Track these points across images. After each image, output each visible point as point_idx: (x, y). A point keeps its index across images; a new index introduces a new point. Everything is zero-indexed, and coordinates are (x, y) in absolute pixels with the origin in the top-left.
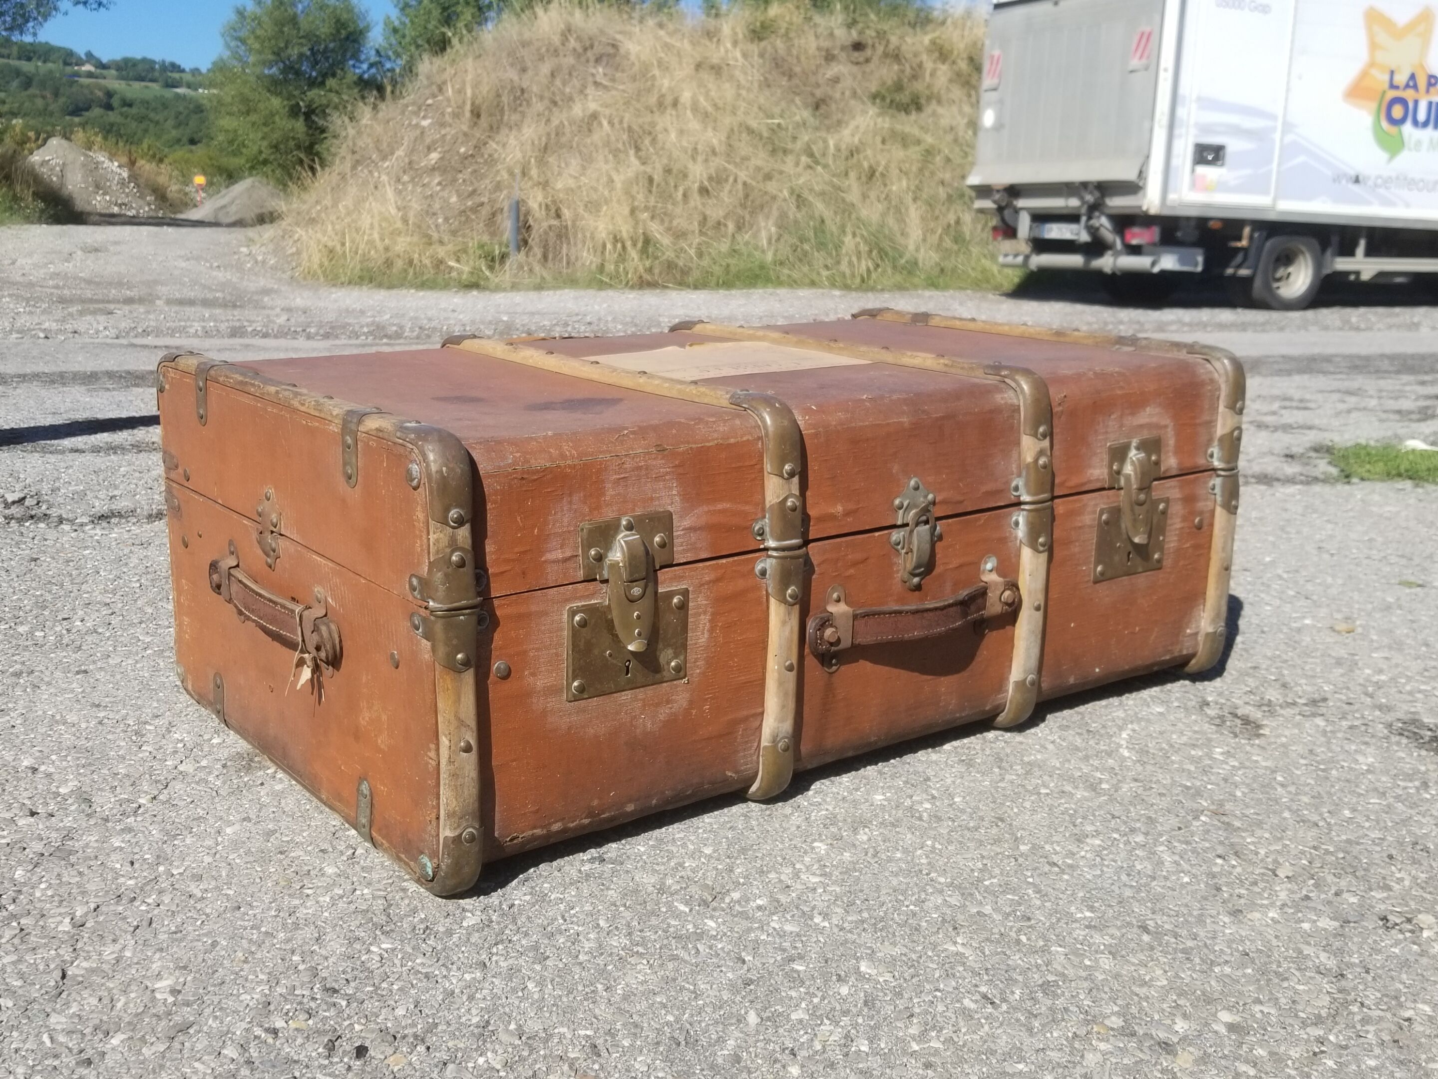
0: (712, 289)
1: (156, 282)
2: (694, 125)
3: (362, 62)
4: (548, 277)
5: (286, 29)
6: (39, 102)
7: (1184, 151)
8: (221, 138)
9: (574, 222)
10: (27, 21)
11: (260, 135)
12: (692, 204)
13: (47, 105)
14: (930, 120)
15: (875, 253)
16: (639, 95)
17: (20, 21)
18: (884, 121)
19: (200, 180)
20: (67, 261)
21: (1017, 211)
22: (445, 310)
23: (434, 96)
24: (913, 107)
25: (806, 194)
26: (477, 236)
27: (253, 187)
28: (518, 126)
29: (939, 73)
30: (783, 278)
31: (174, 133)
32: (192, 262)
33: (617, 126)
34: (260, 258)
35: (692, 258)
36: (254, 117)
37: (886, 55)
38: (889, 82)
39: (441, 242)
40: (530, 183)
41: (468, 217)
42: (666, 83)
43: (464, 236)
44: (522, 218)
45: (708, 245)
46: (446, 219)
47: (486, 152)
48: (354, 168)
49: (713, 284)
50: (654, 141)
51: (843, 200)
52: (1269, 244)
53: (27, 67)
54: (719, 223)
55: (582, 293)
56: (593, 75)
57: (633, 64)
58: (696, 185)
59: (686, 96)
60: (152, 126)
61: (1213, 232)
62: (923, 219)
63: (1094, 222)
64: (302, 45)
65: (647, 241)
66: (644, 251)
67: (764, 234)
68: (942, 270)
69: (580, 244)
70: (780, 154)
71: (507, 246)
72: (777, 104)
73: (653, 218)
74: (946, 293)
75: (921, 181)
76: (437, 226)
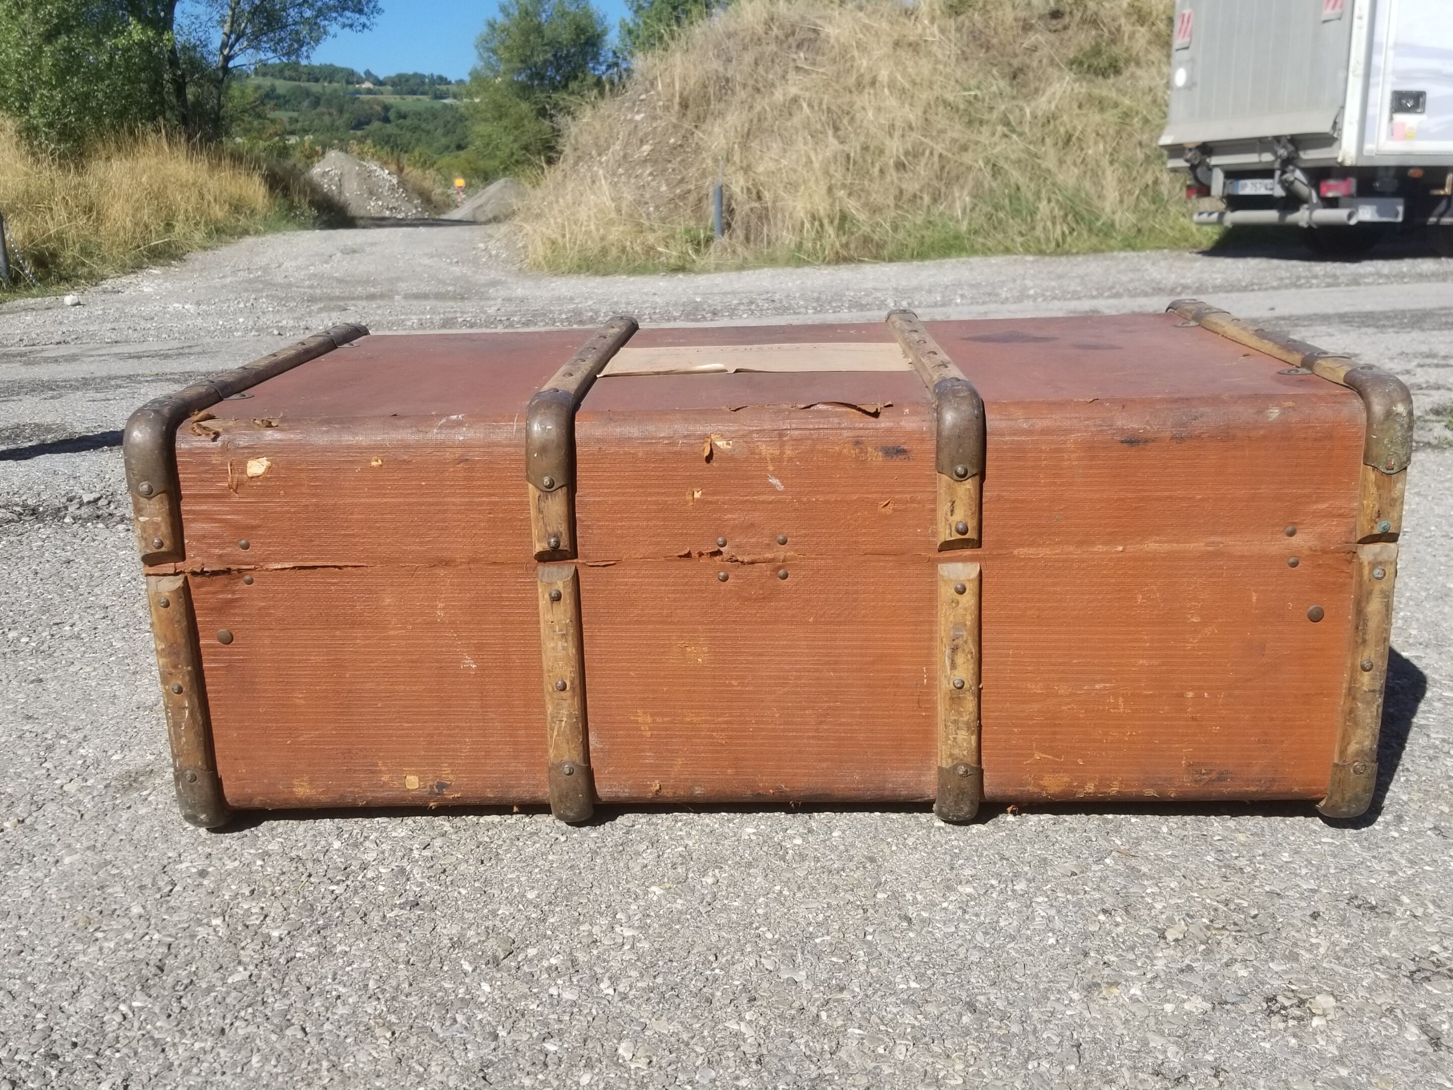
0: (907, 261)
1: (399, 279)
2: (892, 102)
3: (601, 65)
4: (751, 258)
5: (531, 38)
6: (327, 119)
7: (1381, 99)
8: (477, 143)
9: (774, 202)
10: (302, 46)
11: (512, 138)
12: (889, 179)
13: (334, 121)
14: (1128, 83)
15: (1070, 217)
16: (838, 77)
17: (296, 46)
18: (1081, 86)
19: (460, 182)
20: (326, 262)
21: (1210, 169)
22: (647, 294)
23: (647, 91)
24: (1111, 70)
25: (1001, 163)
26: (684, 222)
27: (505, 186)
28: (721, 114)
29: (1138, 35)
30: (977, 246)
31: (444, 141)
32: (435, 259)
33: (816, 108)
34: (494, 252)
35: (887, 232)
36: (505, 122)
37: (1083, 21)
38: (1088, 48)
39: (652, 230)
40: (733, 168)
41: (676, 205)
42: (864, 63)
43: (671, 222)
44: (725, 202)
45: (904, 218)
46: (657, 208)
47: (693, 141)
48: (576, 163)
49: (907, 255)
50: (852, 119)
51: (1039, 166)
53: (315, 87)
54: (915, 196)
55: (780, 271)
56: (794, 60)
57: (833, 47)
58: (891, 162)
59: (884, 75)
60: (424, 135)
61: (1416, 181)
62: (1120, 181)
63: (1289, 176)
64: (546, 52)
65: (844, 217)
66: (841, 228)
67: (958, 204)
68: (1139, 231)
69: (780, 224)
70: (977, 125)
71: (712, 230)
72: (974, 76)
73: (850, 195)
74: (1142, 254)
75: (1118, 144)
76: (648, 214)
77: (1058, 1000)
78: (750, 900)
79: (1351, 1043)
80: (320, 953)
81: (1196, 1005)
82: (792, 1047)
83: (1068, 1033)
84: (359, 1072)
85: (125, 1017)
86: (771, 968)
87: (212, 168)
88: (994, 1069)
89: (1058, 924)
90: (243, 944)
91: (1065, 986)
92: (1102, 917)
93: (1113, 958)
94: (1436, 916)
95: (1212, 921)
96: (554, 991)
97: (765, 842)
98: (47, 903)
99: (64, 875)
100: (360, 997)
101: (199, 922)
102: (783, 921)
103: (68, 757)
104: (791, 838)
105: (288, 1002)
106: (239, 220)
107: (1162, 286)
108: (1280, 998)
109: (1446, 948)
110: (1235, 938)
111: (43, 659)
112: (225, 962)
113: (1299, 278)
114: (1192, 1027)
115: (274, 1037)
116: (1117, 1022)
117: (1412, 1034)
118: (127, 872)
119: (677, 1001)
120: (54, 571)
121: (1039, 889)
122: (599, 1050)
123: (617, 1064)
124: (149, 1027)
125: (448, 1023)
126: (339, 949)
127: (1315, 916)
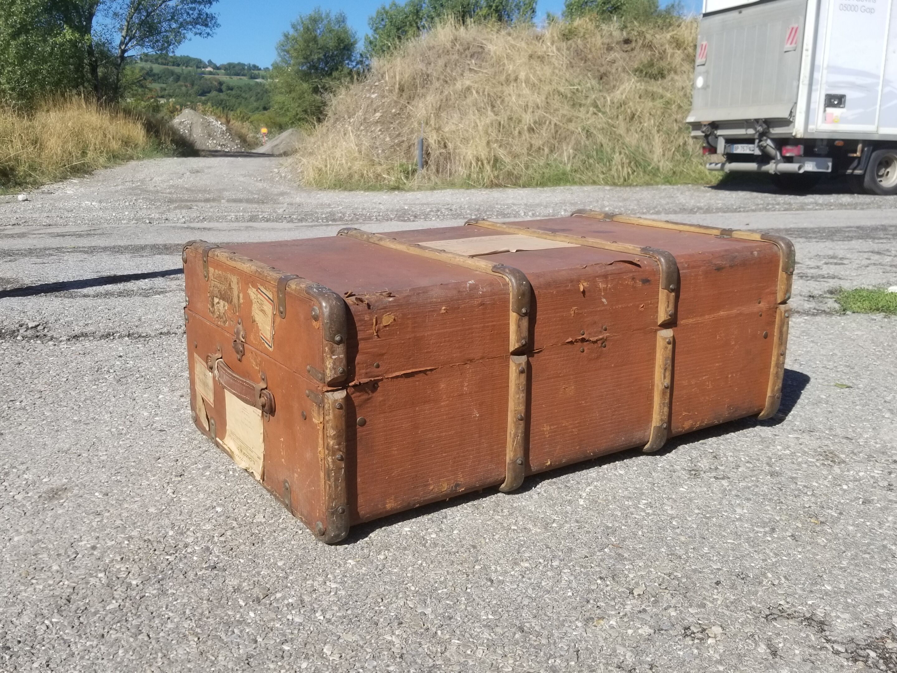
0: (534, 187)
1: (224, 190)
2: (526, 91)
3: (353, 62)
4: (439, 183)
5: (310, 44)
6: (184, 89)
7: (819, 99)
8: (276, 107)
9: (455, 149)
10: (170, 45)
11: (297, 104)
12: (524, 138)
13: (188, 90)
14: (670, 84)
15: (632, 163)
16: (495, 75)
17: (166, 45)
18: (641, 85)
19: (264, 130)
20: (180, 178)
21: (717, 137)
22: (375, 203)
23: (379, 80)
24: (659, 76)
25: (592, 130)
26: (399, 160)
27: (292, 134)
28: (424, 96)
29: (676, 55)
30: (576, 180)
31: (255, 104)
32: (247, 178)
33: (481, 94)
34: (283, 175)
35: (522, 169)
36: (293, 95)
37: (644, 46)
38: (646, 62)
39: (380, 164)
40: (430, 129)
41: (395, 149)
42: (511, 67)
43: (392, 160)
44: (424, 148)
45: (532, 161)
46: (383, 151)
47: (406, 112)
48: (335, 122)
49: (534, 184)
50: (503, 101)
51: (615, 132)
52: (874, 154)
53: (177, 70)
54: (539, 148)
55: (457, 191)
56: (469, 64)
57: (492, 57)
58: (526, 127)
59: (522, 75)
60: (243, 101)
61: (839, 148)
62: (663, 142)
63: (763, 143)
64: (319, 53)
65: (496, 160)
66: (494, 166)
67: (565, 154)
68: (674, 173)
69: (457, 163)
70: (578, 106)
71: (416, 165)
72: (577, 77)
73: (500, 146)
74: (675, 187)
75: (662, 120)
76: (378, 155)
77: (569, 626)
78: (404, 569)
79: (727, 653)
80: (159, 594)
81: (645, 630)
82: (420, 650)
83: (573, 644)
84: (178, 659)
85: (48, 627)
86: (412, 606)
87: (112, 118)
88: (530, 663)
89: (574, 585)
90: (116, 588)
91: (574, 619)
92: (599, 581)
93: (602, 604)
94: (785, 585)
95: (660, 585)
96: (290, 617)
97: (415, 536)
98: (4, 563)
99: (14, 547)
100: (181, 618)
101: (91, 575)
102: (421, 580)
103: (17, 479)
104: (430, 534)
105: (140, 620)
106: (127, 151)
107: (686, 207)
108: (692, 628)
109: (788, 603)
110: (672, 595)
111: (4, 422)
112: (105, 597)
113: (768, 204)
114: (641, 642)
115: (131, 640)
116: (600, 639)
117: (762, 648)
118: (50, 546)
119: (358, 623)
120: (10, 369)
121: (565, 565)
122: (313, 649)
123: (322, 657)
124: (61, 633)
125: (229, 634)
126: (170, 591)
127: (718, 583)
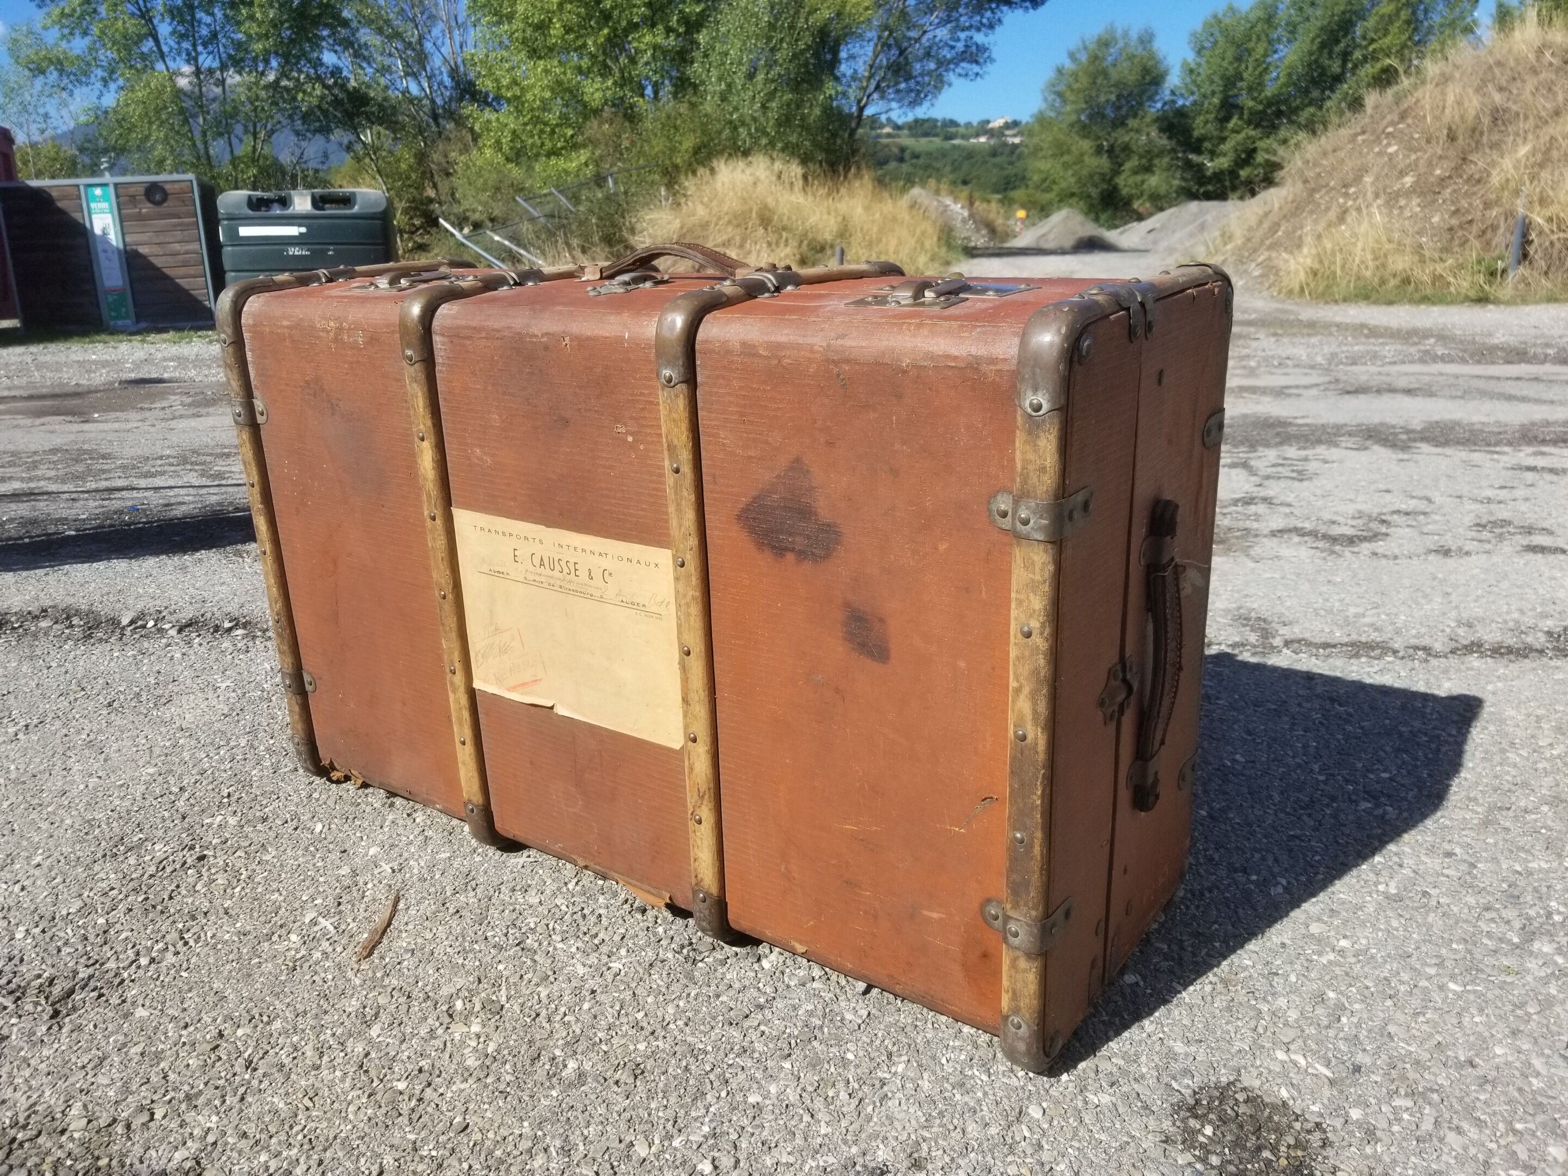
5: (1097, 80)
8: (1036, 179)
11: (1070, 172)
19: (1021, 214)
27: (1068, 217)
36: (1065, 158)
64: (1111, 93)
